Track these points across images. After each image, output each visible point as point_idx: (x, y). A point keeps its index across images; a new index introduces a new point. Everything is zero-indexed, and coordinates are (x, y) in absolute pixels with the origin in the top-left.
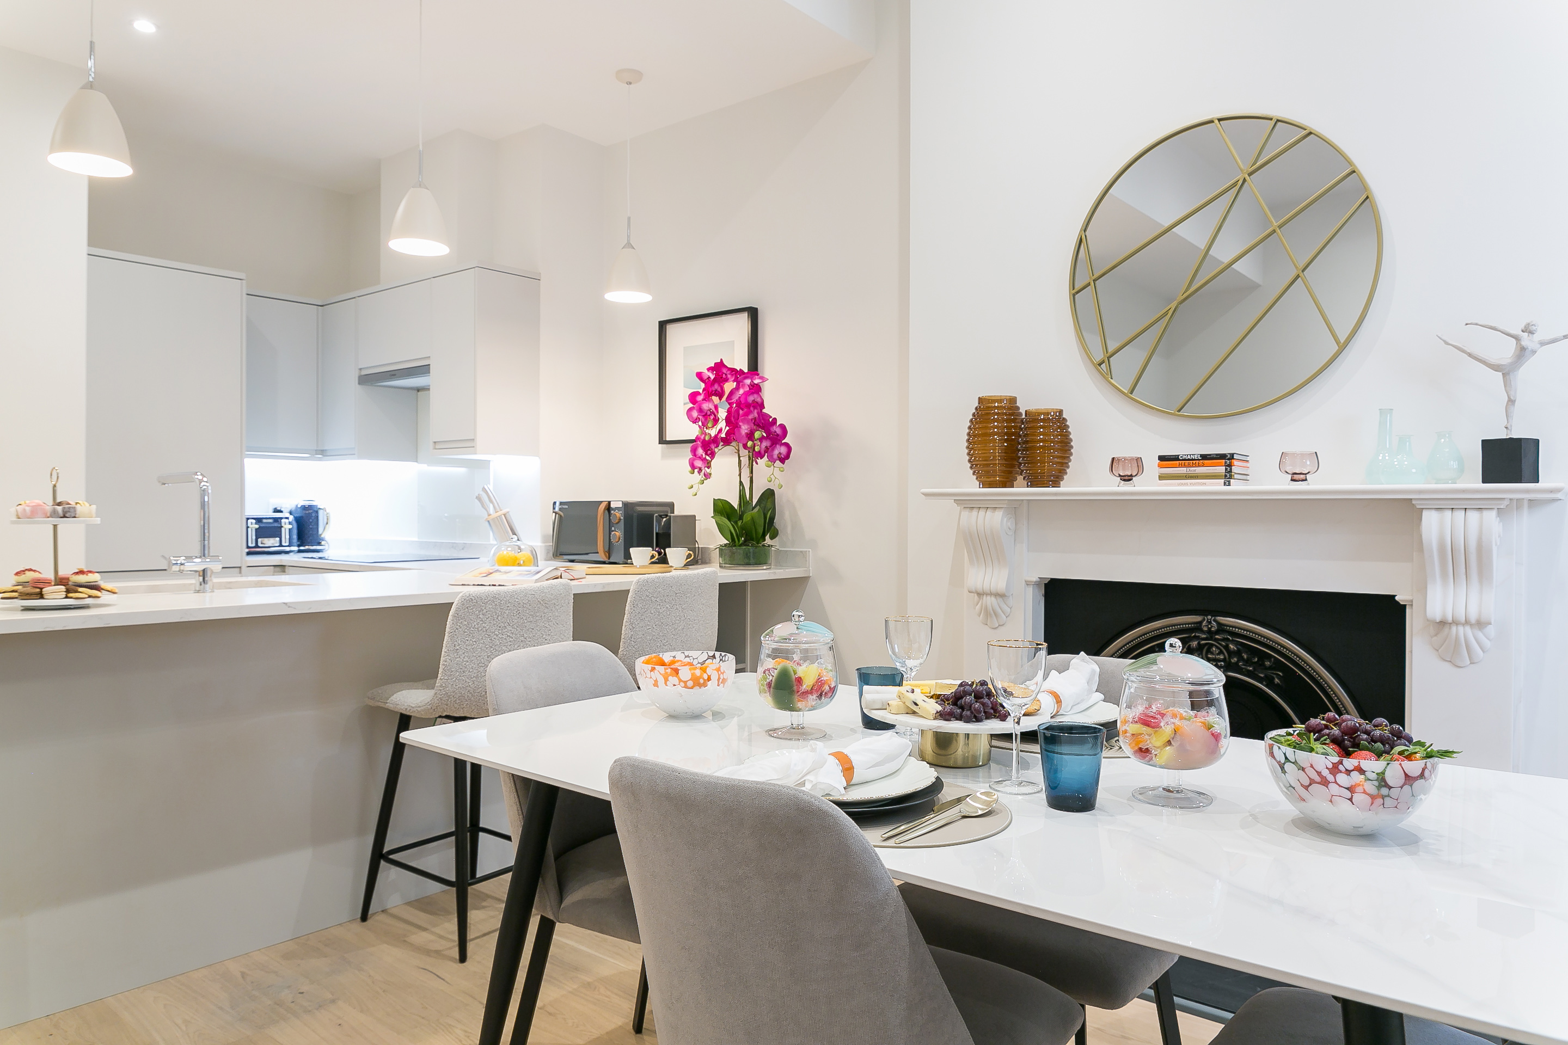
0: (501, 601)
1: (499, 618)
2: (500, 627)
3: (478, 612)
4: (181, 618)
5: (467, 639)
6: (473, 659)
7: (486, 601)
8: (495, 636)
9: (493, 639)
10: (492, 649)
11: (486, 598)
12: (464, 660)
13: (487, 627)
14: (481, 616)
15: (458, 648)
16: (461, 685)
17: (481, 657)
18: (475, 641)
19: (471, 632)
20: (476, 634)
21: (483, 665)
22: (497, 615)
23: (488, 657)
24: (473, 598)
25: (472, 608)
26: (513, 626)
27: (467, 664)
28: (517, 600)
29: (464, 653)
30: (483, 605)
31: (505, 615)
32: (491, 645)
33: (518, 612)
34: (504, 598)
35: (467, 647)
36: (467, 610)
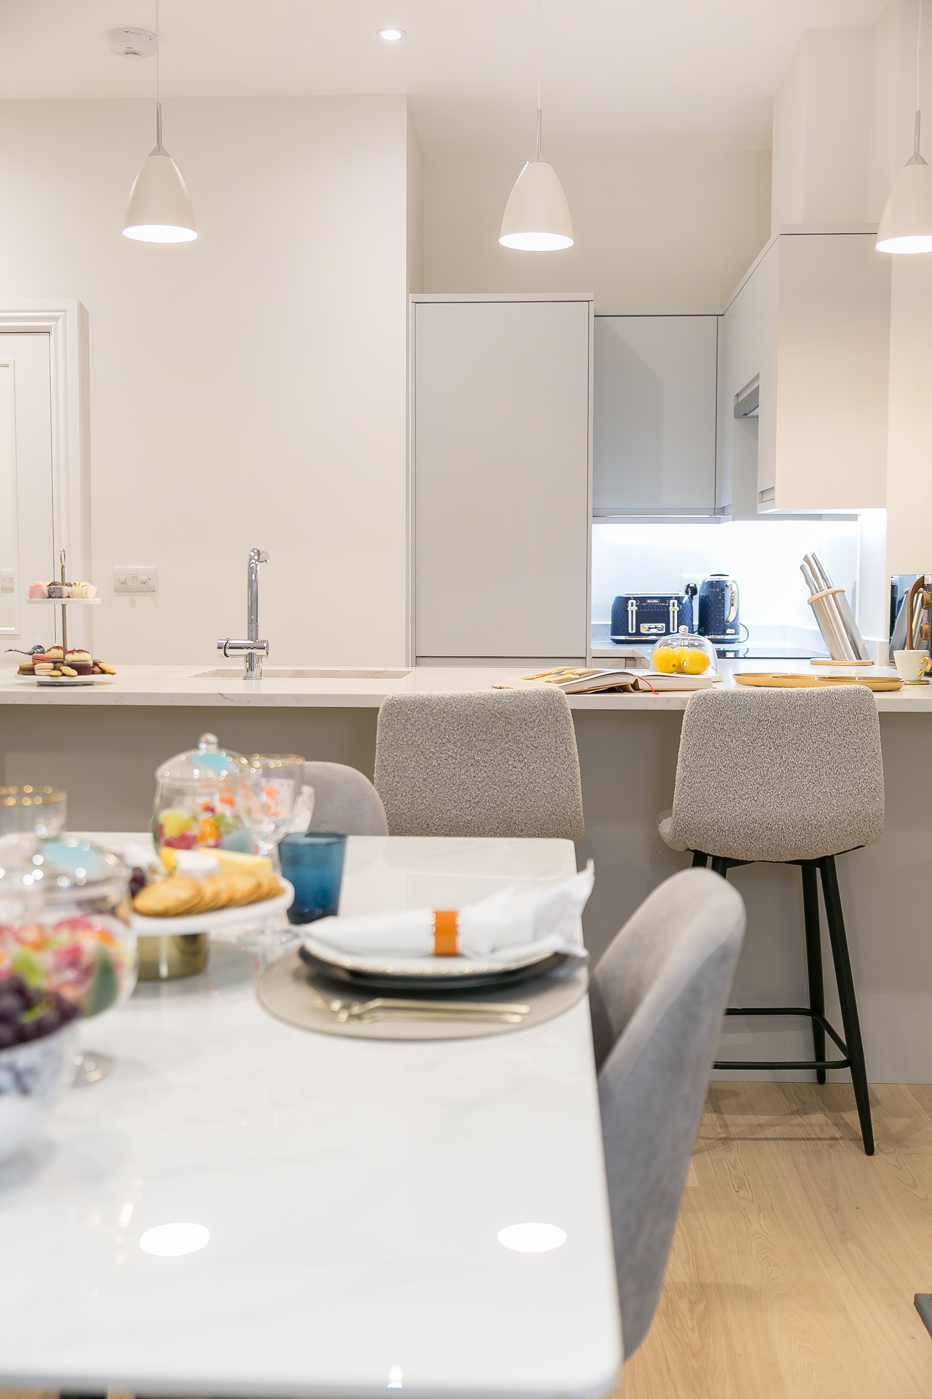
0: (433, 709)
1: (434, 731)
2: (436, 743)
3: (404, 721)
4: (116, 701)
5: (395, 753)
6: (405, 779)
7: (412, 707)
8: (431, 755)
9: (428, 757)
10: (428, 771)
11: (412, 704)
12: (395, 780)
13: (420, 742)
14: (409, 726)
15: (386, 764)
16: (394, 811)
17: (416, 779)
18: (406, 758)
19: (400, 745)
20: (405, 748)
21: (419, 790)
22: (430, 727)
23: (424, 780)
24: (395, 703)
25: (396, 715)
26: (455, 742)
27: (399, 785)
28: (456, 710)
29: (393, 771)
30: (409, 712)
31: (441, 727)
32: (427, 765)
33: (461, 726)
34: (437, 705)
35: (397, 764)
36: (390, 717)
